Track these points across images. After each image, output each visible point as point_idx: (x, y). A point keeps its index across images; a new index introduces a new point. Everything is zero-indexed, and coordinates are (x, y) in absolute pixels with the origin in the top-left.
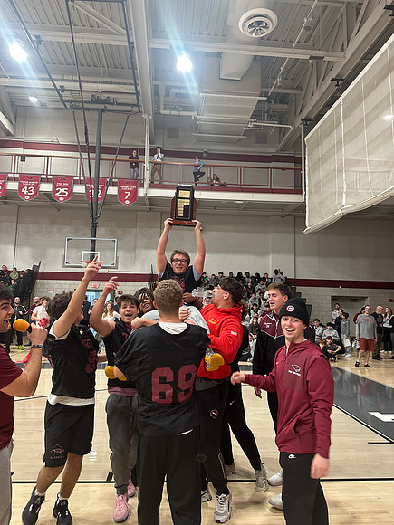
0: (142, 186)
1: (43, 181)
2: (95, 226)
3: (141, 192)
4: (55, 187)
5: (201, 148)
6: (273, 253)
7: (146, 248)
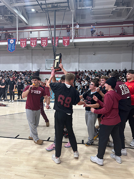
0: (71, 38)
1: (38, 40)
3: (71, 41)
4: (42, 42)
7: (74, 62)
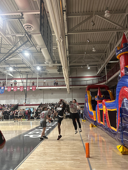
1: (18, 87)
2: (26, 96)
3: (37, 88)
4: (20, 88)
5: (52, 77)
6: (67, 98)
7: (40, 98)
